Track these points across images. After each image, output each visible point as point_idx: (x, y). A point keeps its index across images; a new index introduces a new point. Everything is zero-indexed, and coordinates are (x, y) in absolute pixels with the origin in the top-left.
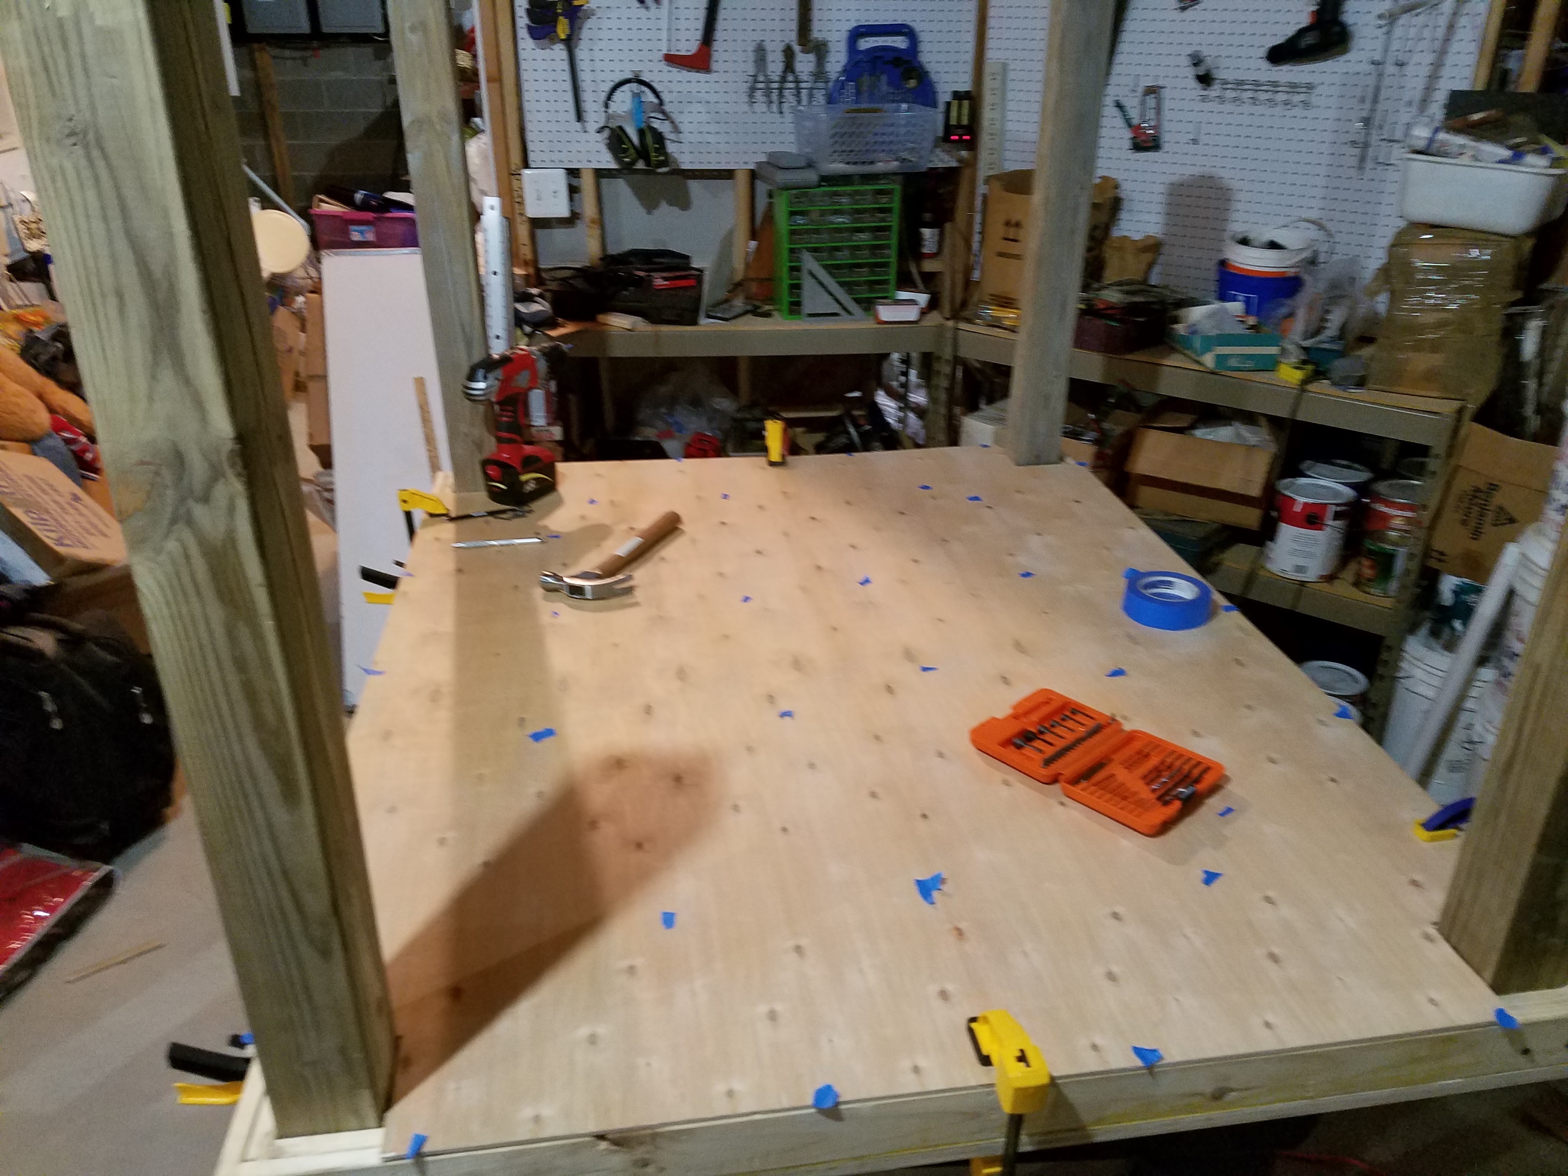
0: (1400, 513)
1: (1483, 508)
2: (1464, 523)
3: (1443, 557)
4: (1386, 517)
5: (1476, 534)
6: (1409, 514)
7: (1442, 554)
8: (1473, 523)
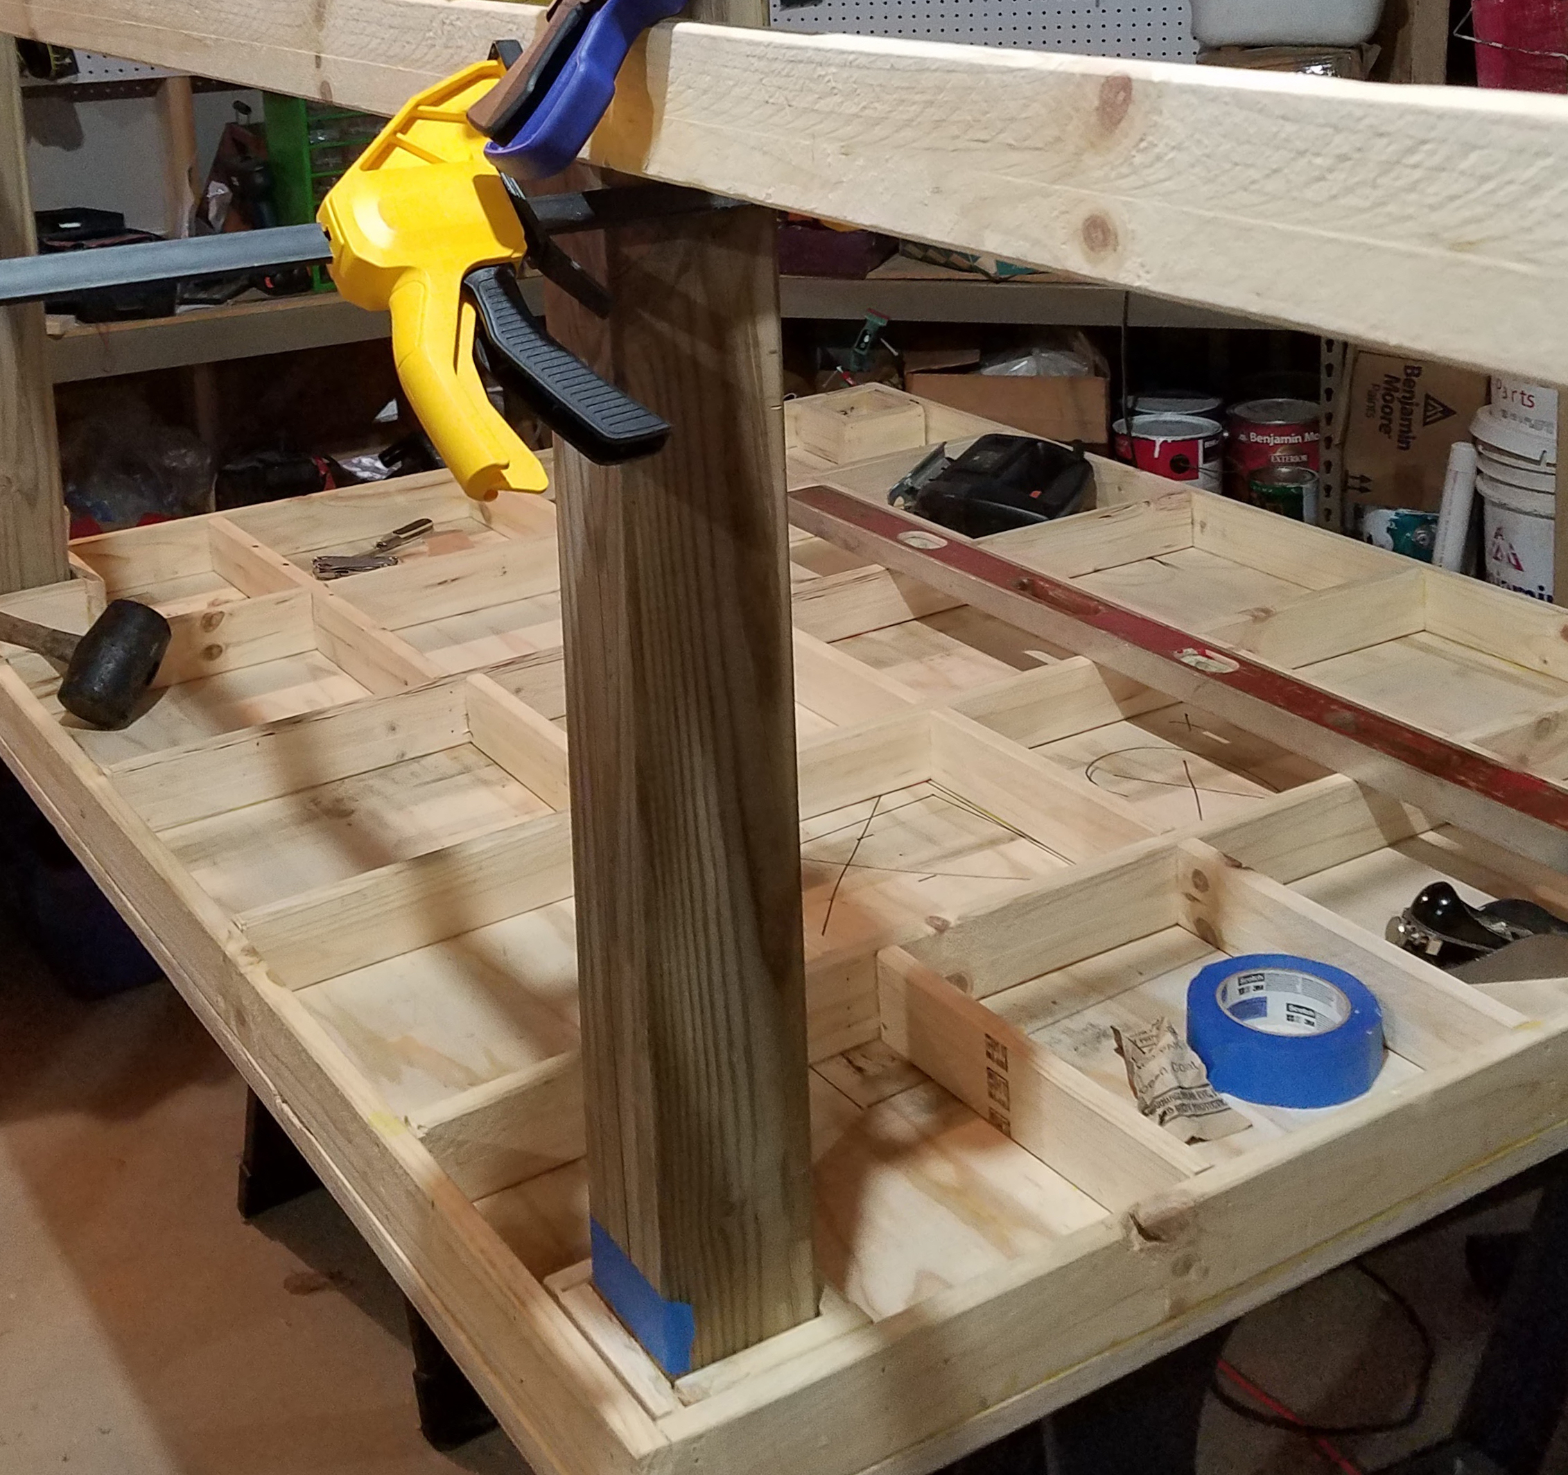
0: (1278, 440)
1: (1406, 402)
2: (1386, 429)
3: (1365, 485)
4: (1266, 449)
5: (1405, 440)
6: (1295, 439)
7: (1363, 479)
8: (1395, 427)
